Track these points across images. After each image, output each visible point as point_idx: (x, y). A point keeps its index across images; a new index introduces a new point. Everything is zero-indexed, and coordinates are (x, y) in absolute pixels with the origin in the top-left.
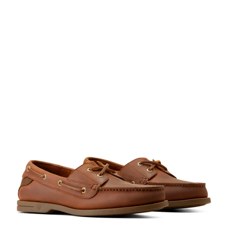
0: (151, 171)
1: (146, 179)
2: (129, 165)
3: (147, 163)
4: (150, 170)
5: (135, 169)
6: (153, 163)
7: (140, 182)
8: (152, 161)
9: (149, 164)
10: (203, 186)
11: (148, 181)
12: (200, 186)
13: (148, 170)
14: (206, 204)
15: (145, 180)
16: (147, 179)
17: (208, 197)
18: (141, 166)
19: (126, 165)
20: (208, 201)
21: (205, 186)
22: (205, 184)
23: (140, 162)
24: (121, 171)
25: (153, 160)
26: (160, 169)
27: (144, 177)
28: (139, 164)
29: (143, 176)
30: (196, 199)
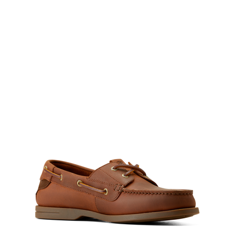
0: (128, 177)
1: (121, 185)
2: (101, 169)
3: (122, 168)
4: (126, 176)
5: (108, 174)
6: (130, 166)
7: (114, 190)
8: (127, 164)
9: (125, 168)
10: (190, 194)
11: (124, 188)
12: (187, 194)
13: (124, 175)
14: (194, 215)
15: (120, 187)
16: (123, 186)
17: (196, 207)
18: (116, 171)
19: (97, 170)
20: (196, 211)
21: (192, 193)
22: (192, 191)
23: (113, 167)
24: (90, 176)
25: (129, 163)
26: (138, 175)
27: (120, 183)
28: (113, 168)
29: (118, 182)
30: (183, 209)
